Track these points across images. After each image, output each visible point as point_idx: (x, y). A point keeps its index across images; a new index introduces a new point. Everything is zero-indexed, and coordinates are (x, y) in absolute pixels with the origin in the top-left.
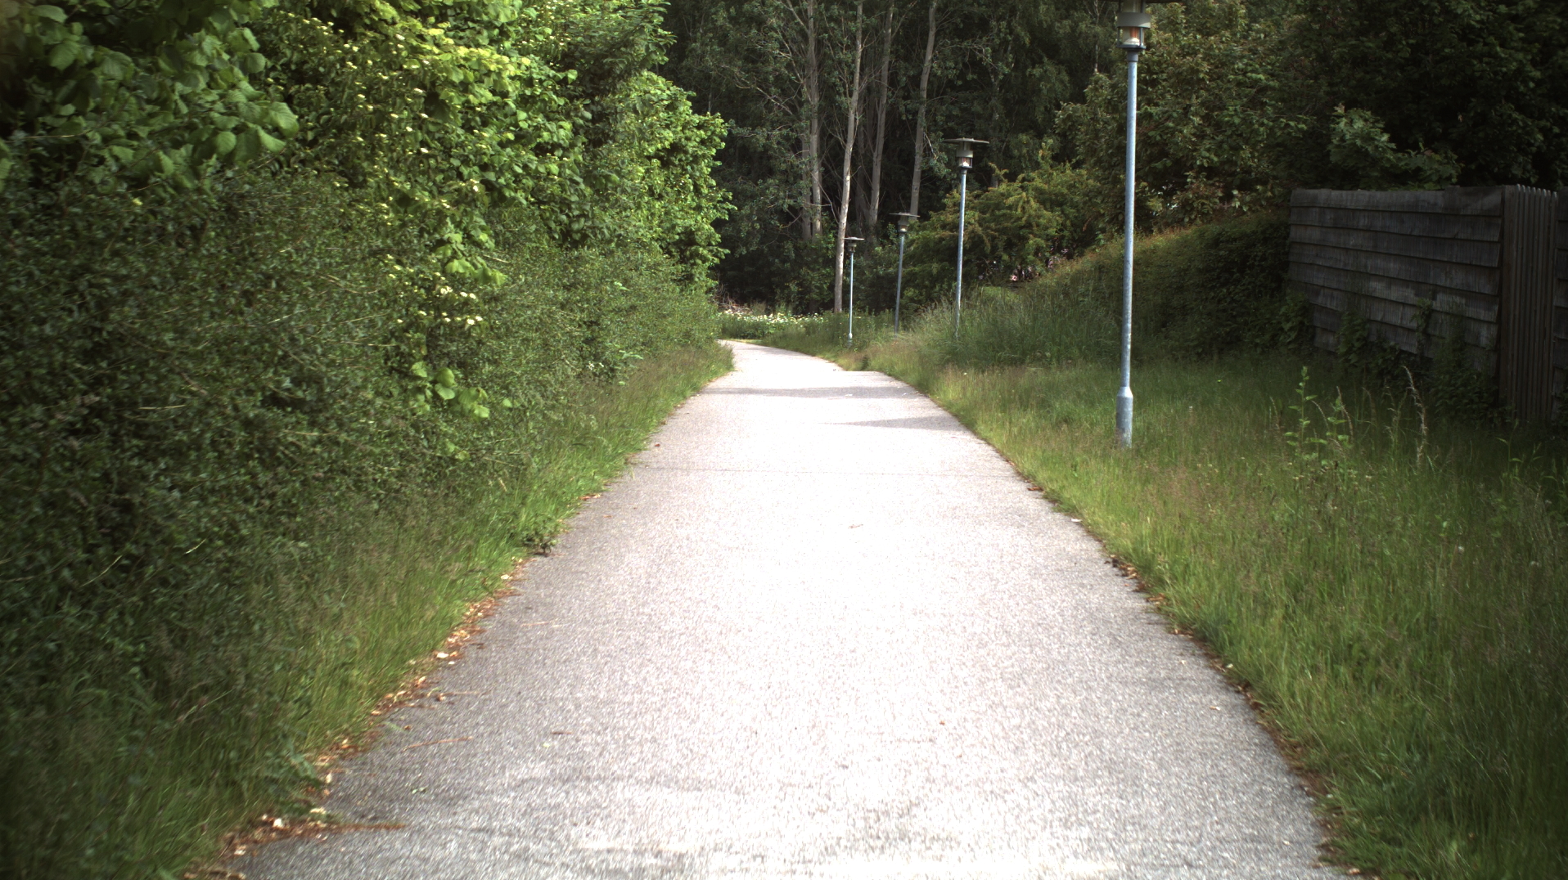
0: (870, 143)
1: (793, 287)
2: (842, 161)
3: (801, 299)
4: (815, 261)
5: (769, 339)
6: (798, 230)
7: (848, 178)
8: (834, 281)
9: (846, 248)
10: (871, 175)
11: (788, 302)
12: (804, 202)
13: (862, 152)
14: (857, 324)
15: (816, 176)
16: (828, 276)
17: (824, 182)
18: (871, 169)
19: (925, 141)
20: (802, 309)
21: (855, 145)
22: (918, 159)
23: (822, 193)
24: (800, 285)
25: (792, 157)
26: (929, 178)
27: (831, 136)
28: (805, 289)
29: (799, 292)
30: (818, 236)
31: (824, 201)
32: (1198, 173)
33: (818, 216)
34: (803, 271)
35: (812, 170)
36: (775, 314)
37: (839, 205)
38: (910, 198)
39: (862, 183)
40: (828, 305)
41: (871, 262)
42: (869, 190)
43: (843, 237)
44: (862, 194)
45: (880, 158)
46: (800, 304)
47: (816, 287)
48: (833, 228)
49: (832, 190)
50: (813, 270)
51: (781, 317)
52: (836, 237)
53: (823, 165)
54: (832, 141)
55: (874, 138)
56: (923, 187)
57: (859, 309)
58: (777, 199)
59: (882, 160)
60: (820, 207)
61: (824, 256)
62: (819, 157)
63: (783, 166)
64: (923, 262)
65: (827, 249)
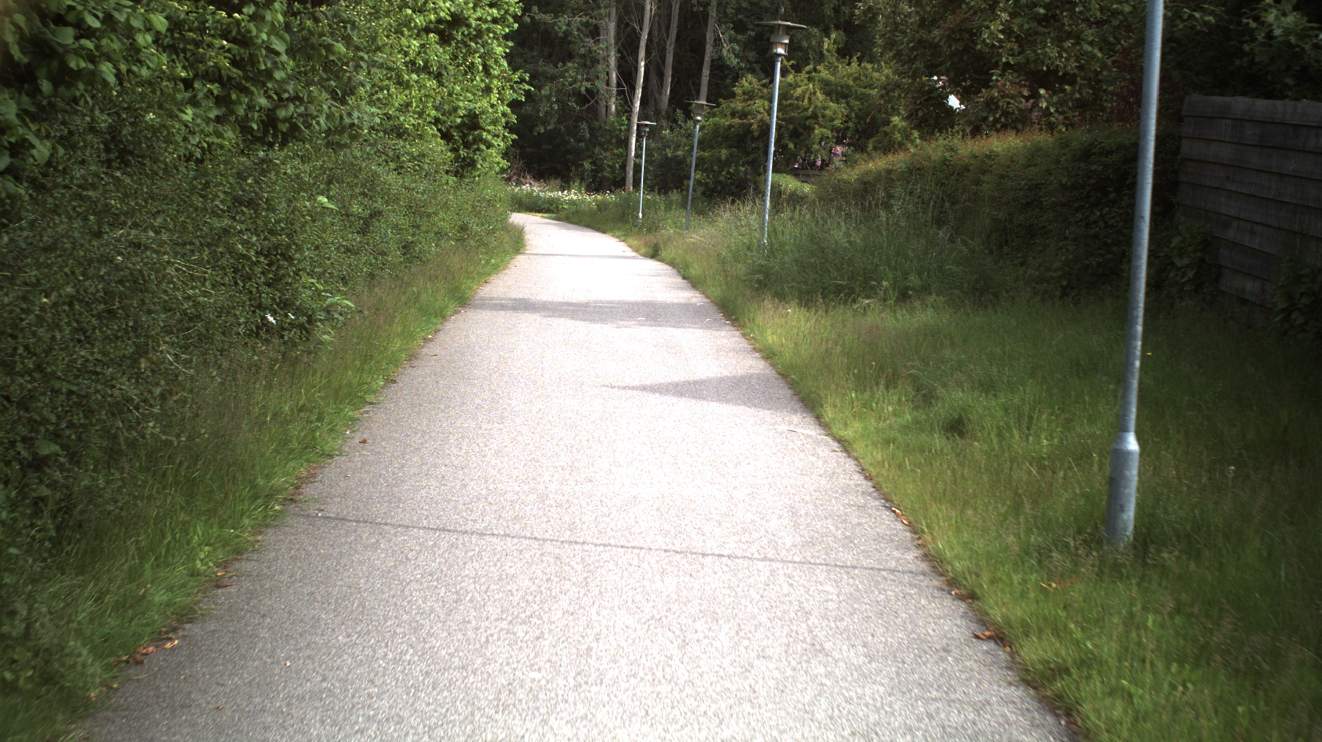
0: (663, 31)
1: (587, 165)
2: (638, 47)
3: (594, 177)
4: (609, 142)
5: (563, 214)
6: (594, 112)
7: (643, 64)
8: (626, 160)
9: (638, 129)
10: (664, 62)
11: (582, 179)
12: (600, 85)
13: (656, 40)
14: (647, 204)
15: (613, 61)
16: (619, 156)
17: (620, 67)
18: (665, 56)
19: (715, 32)
20: (596, 185)
21: (650, 34)
22: (709, 49)
23: (617, 77)
24: (593, 163)
25: (590, 42)
26: (719, 67)
27: (627, 25)
28: (598, 167)
29: (592, 171)
30: (612, 118)
31: (619, 85)
32: (1004, 71)
33: (613, 100)
34: (597, 150)
35: (608, 56)
36: (569, 190)
37: (633, 89)
38: (699, 84)
39: (655, 70)
40: (619, 184)
41: (660, 145)
42: (661, 75)
43: (635, 120)
44: (654, 80)
45: (672, 47)
46: (594, 181)
47: (609, 166)
48: (626, 111)
49: (627, 75)
50: (606, 150)
51: (575, 194)
52: (629, 119)
53: (619, 51)
54: (629, 29)
55: (668, 27)
56: (712, 75)
57: (650, 189)
58: (575, 81)
59: (675, 49)
60: (614, 90)
61: (617, 137)
62: (616, 43)
63: (583, 51)
64: (712, 148)
65: (621, 130)
